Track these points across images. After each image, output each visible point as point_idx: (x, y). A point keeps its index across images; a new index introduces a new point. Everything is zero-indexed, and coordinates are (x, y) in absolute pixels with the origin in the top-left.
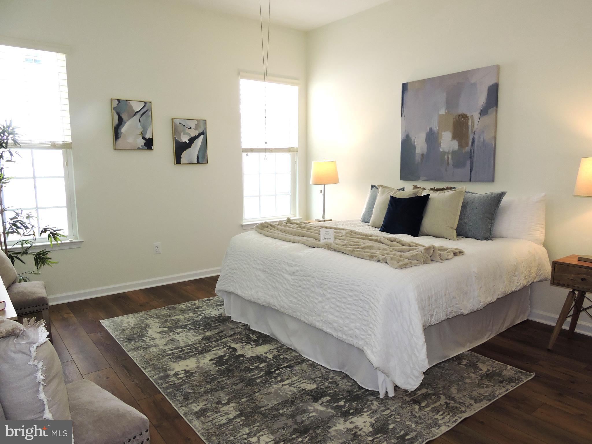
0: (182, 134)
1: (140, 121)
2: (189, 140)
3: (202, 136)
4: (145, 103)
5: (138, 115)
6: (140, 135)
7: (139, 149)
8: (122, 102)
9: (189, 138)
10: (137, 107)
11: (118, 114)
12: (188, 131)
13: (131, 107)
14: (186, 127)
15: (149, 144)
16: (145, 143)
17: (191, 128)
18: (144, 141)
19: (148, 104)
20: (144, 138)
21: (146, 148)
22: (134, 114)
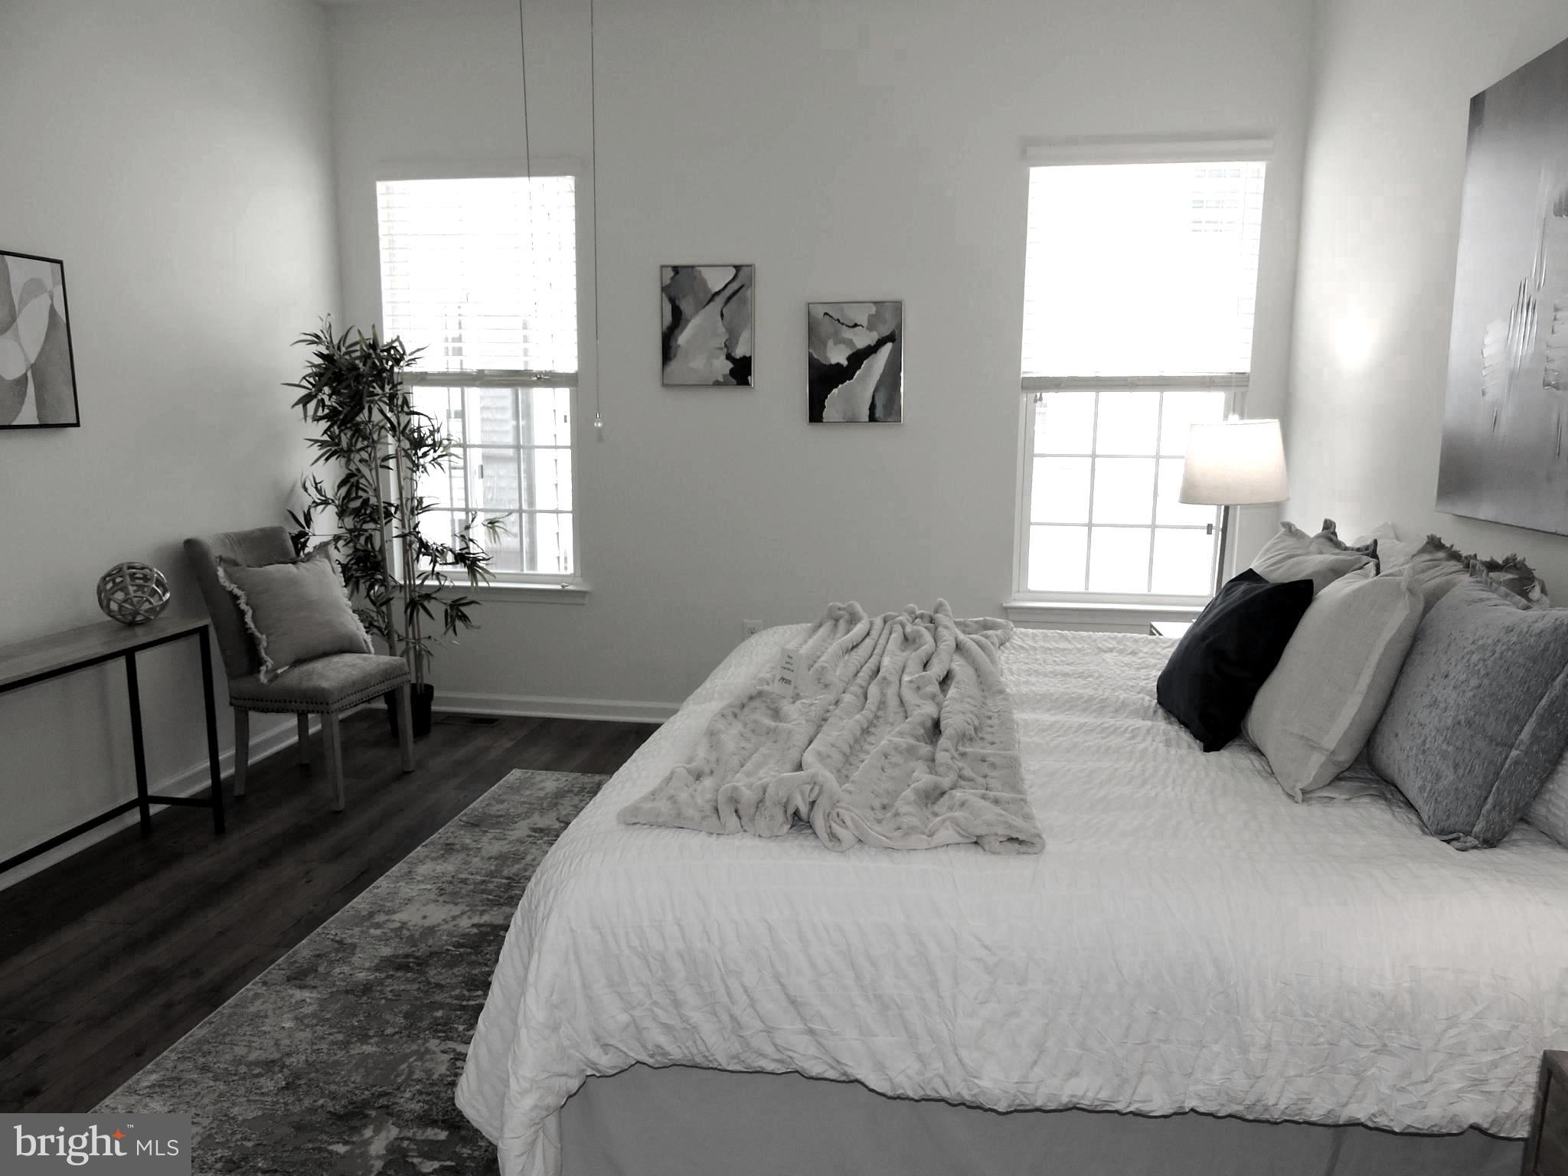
0: (830, 343)
1: (722, 315)
2: (849, 359)
3: (889, 346)
4: (738, 268)
5: (719, 301)
6: (722, 349)
7: (717, 384)
8: (682, 272)
9: (849, 352)
10: (716, 280)
11: (672, 301)
12: (848, 334)
13: (704, 282)
14: (843, 324)
15: (741, 371)
16: (732, 371)
17: (856, 325)
18: (730, 365)
19: (742, 274)
20: (729, 357)
21: (734, 381)
22: (710, 296)
